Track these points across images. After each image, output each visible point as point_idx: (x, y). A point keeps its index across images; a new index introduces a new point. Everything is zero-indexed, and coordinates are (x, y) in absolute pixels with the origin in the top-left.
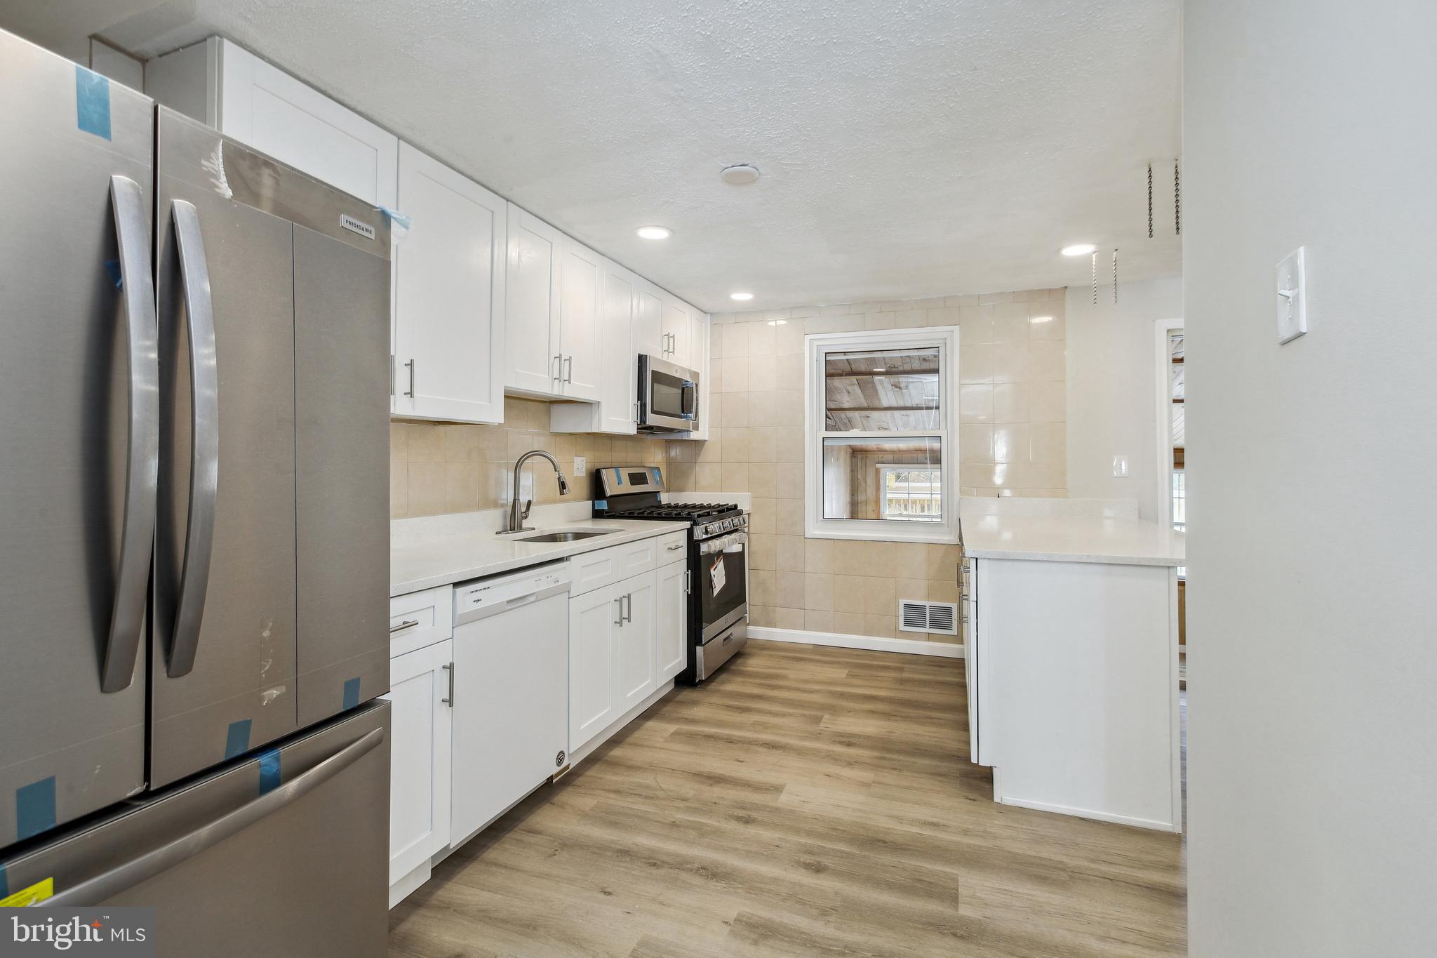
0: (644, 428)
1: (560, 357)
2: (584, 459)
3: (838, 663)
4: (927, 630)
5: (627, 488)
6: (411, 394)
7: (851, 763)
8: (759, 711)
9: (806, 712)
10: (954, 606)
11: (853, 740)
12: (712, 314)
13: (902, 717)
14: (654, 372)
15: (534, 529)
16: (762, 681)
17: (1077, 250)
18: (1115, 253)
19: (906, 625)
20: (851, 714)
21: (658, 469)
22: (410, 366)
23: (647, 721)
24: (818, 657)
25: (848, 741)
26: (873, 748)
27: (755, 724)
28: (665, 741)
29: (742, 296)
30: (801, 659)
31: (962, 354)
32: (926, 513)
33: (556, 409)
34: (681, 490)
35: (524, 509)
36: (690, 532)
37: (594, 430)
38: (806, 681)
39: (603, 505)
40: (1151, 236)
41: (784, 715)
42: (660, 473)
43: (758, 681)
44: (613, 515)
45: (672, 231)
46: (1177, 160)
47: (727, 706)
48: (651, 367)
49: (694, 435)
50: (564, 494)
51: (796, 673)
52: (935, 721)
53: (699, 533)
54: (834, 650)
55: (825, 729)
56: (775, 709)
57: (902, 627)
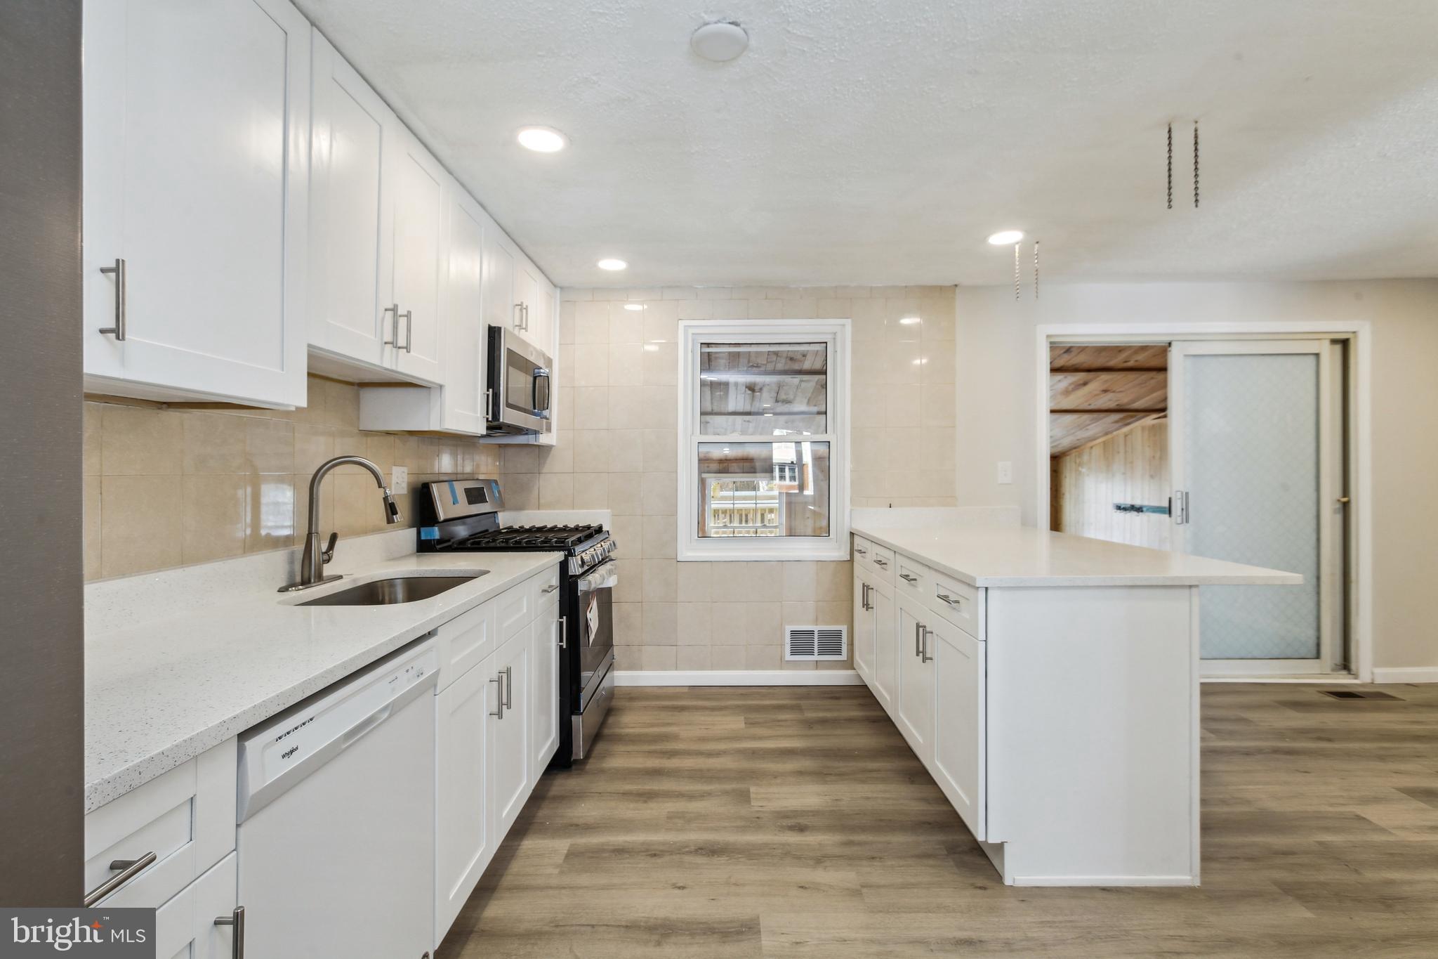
0: (495, 426)
1: (394, 309)
2: (405, 469)
3: (725, 708)
4: (816, 657)
5: (464, 508)
6: (118, 332)
7: (820, 860)
8: (668, 795)
9: (729, 786)
10: (844, 629)
11: (802, 821)
12: (562, 288)
13: (836, 775)
14: (509, 351)
15: (340, 577)
16: (652, 747)
17: (1007, 238)
18: (1037, 246)
19: (793, 653)
20: (778, 781)
21: (496, 482)
22: (113, 275)
23: (521, 839)
24: (700, 703)
25: (797, 822)
26: (830, 829)
27: (671, 817)
28: (562, 873)
29: (612, 265)
30: (682, 709)
31: (854, 352)
32: (744, 525)
33: (368, 396)
34: (520, 508)
35: (324, 547)
36: (564, 566)
37: (434, 426)
38: (703, 739)
39: (435, 533)
40: (1170, 207)
41: (703, 796)
42: (498, 488)
43: (646, 748)
44: (450, 546)
45: (570, 140)
46: (1196, 122)
47: (624, 794)
48: (505, 344)
49: (544, 439)
50: (393, 522)
51: (690, 728)
52: (874, 775)
53: (575, 568)
54: (714, 690)
55: (760, 809)
56: (687, 788)
57: (788, 657)
